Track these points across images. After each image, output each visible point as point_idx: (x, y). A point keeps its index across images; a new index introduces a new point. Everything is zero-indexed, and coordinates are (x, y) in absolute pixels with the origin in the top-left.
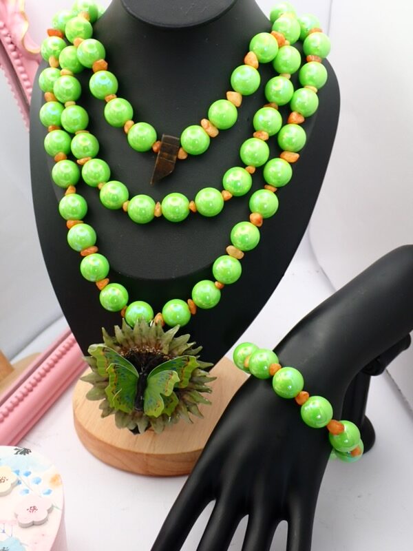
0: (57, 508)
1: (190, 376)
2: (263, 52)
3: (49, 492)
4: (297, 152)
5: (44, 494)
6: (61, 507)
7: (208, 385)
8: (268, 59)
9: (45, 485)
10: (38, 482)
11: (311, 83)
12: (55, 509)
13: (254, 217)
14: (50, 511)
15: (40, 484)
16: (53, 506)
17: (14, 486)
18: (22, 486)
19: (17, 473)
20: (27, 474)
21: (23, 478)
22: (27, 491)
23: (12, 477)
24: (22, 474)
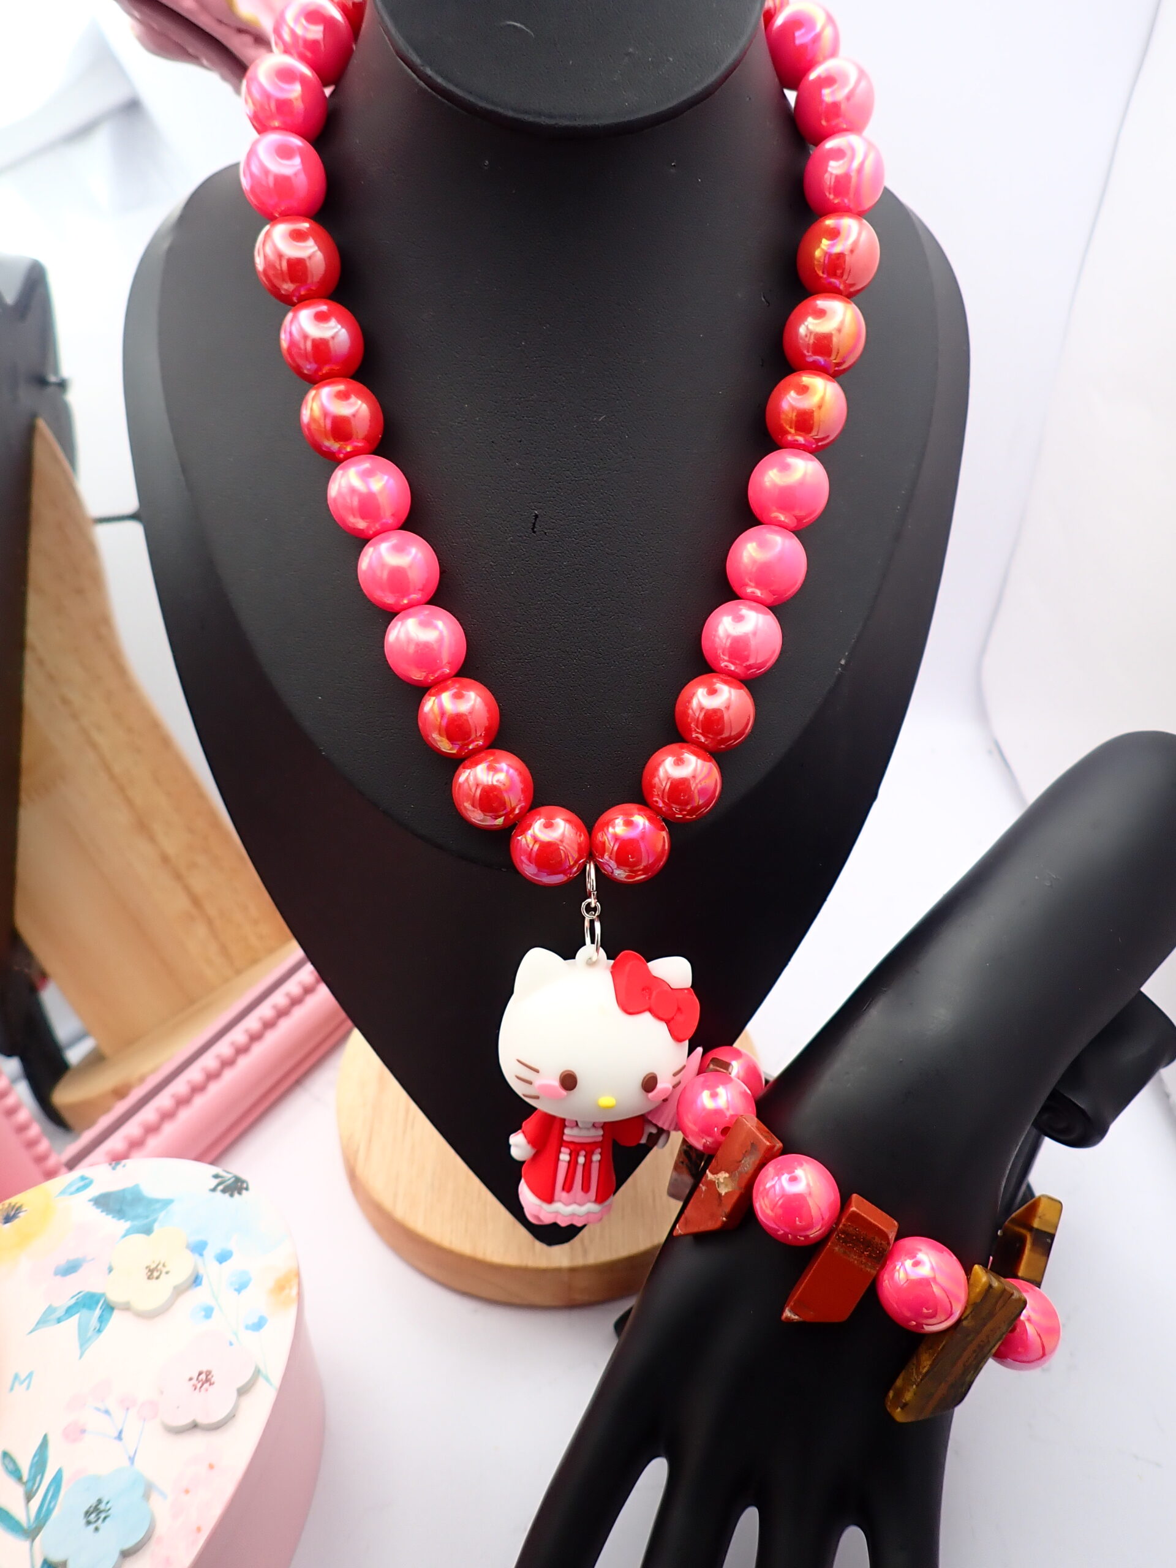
0: (267, 1379)
3: (259, 1325)
5: (247, 1328)
6: (278, 1373)
9: (257, 1299)
10: (239, 1290)
12: (261, 1381)
14: (242, 1392)
15: (244, 1292)
16: (257, 1372)
17: (179, 1291)
18: (198, 1296)
19: (198, 1248)
20: (223, 1257)
21: (210, 1268)
22: (208, 1312)
23: (180, 1269)
24: (210, 1252)
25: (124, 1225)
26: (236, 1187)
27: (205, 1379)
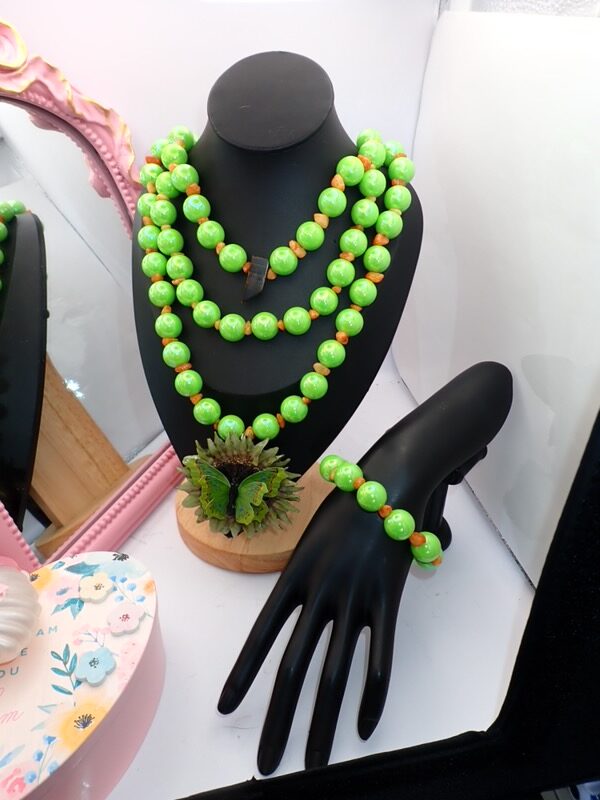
0: (149, 616)
1: (279, 486)
2: (349, 175)
3: (142, 599)
4: (383, 273)
5: (138, 601)
6: (153, 614)
7: (296, 494)
8: (353, 182)
9: (139, 592)
10: (132, 589)
11: (395, 206)
12: (147, 617)
13: (341, 335)
14: (141, 619)
15: (134, 591)
16: (145, 614)
17: (109, 593)
18: (117, 593)
19: (114, 579)
20: (123, 580)
21: (120, 585)
22: (122, 598)
23: (108, 584)
24: (118, 580)
25: (81, 576)
26: (124, 557)
27: (126, 617)
